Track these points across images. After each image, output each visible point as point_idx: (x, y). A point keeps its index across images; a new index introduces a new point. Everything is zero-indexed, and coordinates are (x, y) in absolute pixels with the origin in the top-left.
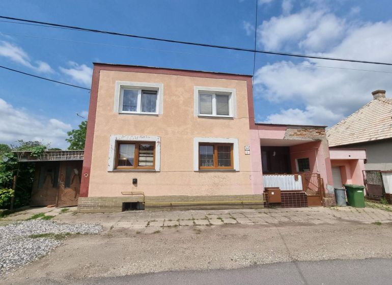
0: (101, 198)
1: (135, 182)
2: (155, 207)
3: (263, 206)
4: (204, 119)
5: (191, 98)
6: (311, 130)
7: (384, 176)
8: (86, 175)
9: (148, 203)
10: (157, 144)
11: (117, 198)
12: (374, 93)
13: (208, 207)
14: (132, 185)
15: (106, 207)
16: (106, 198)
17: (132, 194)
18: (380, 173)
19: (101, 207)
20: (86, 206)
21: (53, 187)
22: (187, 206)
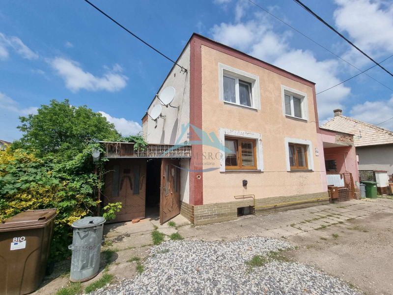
0: (216, 205)
1: (245, 183)
2: (263, 210)
3: (328, 202)
4: (289, 120)
5: (280, 96)
6: (347, 137)
7: (376, 175)
8: (199, 177)
9: (258, 206)
10: (259, 142)
11: (231, 203)
12: (335, 111)
13: (299, 206)
14: (243, 188)
15: (222, 215)
16: (221, 204)
17: (244, 198)
18: (374, 172)
19: (218, 215)
20: (203, 216)
21: (134, 194)
22: (286, 206)
